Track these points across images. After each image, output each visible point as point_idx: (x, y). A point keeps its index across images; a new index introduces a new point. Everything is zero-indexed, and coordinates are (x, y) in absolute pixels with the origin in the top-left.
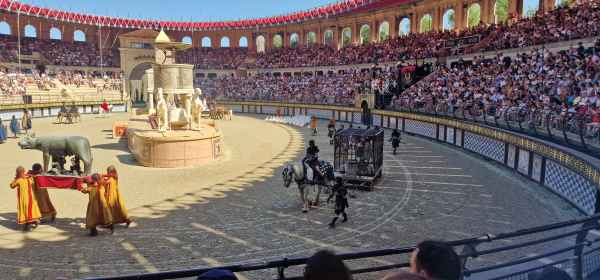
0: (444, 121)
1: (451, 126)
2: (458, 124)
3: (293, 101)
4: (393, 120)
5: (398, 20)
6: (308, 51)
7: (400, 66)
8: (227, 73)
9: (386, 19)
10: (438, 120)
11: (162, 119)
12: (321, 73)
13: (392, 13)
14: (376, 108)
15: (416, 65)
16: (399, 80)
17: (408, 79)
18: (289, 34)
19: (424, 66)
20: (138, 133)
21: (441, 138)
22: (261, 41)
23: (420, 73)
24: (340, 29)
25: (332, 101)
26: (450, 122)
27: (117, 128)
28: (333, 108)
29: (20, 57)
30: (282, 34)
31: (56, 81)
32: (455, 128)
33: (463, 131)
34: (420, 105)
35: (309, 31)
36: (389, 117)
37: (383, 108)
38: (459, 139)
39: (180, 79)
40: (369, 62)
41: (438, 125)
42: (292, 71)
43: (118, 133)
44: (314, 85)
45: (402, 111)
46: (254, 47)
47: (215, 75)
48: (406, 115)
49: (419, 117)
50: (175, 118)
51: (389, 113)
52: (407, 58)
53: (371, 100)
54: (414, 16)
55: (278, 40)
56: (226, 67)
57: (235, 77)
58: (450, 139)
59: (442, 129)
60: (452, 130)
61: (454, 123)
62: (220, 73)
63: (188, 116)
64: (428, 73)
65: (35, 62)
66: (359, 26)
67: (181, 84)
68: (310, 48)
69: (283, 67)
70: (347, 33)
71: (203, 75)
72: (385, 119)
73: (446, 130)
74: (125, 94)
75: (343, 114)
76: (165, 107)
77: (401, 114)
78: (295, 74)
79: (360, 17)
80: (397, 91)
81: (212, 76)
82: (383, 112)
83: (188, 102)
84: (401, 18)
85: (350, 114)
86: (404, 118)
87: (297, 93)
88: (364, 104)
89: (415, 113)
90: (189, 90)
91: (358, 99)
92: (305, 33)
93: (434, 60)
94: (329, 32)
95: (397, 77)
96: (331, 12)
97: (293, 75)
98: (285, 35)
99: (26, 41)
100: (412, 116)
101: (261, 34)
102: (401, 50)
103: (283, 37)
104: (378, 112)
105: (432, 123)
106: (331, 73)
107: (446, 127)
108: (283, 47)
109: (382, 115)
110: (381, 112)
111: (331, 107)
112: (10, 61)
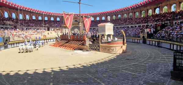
0: (173, 43)
1: (176, 44)
2: (178, 44)
4: (154, 42)
6: (124, 20)
7: (156, 24)
9: (150, 9)
10: (171, 42)
12: (128, 27)
13: (153, 7)
14: (148, 38)
15: (162, 24)
16: (156, 29)
17: (159, 28)
18: (118, 15)
19: (165, 24)
21: (172, 48)
22: (109, 18)
23: (163, 26)
24: (135, 13)
25: (132, 36)
26: (175, 43)
28: (133, 38)
32: (177, 45)
33: (180, 46)
34: (164, 37)
35: (124, 14)
38: (179, 48)
40: (145, 23)
41: (170, 44)
42: (119, 27)
48: (159, 40)
51: (152, 40)
52: (159, 21)
53: (146, 35)
54: (161, 7)
55: (114, 17)
58: (175, 48)
59: (172, 45)
60: (176, 46)
61: (177, 43)
62: (96, 28)
64: (166, 26)
65: (47, 27)
66: (141, 12)
70: (137, 14)
71: (91, 29)
72: (151, 42)
75: (136, 40)
77: (157, 40)
79: (142, 9)
80: (155, 32)
81: (94, 29)
82: (150, 40)
84: (156, 8)
85: (138, 40)
88: (143, 37)
89: (162, 40)
91: (141, 35)
92: (123, 14)
93: (168, 22)
94: (131, 14)
96: (132, 7)
98: (117, 15)
99: (45, 21)
101: (108, 16)
102: (157, 19)
103: (116, 16)
104: (148, 39)
105: (168, 43)
106: (131, 27)
107: (173, 44)
108: (116, 19)
109: (150, 41)
110: (149, 39)
111: (132, 38)
112: (41, 27)
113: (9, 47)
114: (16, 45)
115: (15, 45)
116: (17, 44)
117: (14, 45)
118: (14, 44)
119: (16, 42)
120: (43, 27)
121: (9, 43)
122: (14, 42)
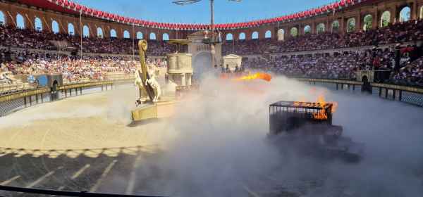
4: (390, 92)
5: (399, 9)
6: (318, 38)
7: (398, 47)
8: (255, 57)
9: (387, 9)
12: (327, 54)
13: (392, 5)
14: (375, 82)
18: (303, 27)
19: (422, 46)
22: (281, 33)
24: (346, 20)
25: (336, 76)
28: (338, 81)
30: (297, 26)
35: (318, 24)
36: (387, 89)
37: (381, 82)
40: (371, 44)
42: (304, 54)
45: (400, 84)
46: (277, 38)
47: (247, 58)
48: (403, 88)
49: (416, 90)
51: (387, 86)
52: (407, 41)
53: (371, 75)
54: (414, 6)
55: (294, 31)
56: (255, 53)
57: (261, 59)
62: (251, 57)
66: (362, 16)
68: (319, 36)
69: (298, 51)
70: (353, 22)
72: (384, 91)
77: (398, 87)
79: (364, 9)
82: (383, 85)
84: (402, 7)
86: (401, 91)
87: (307, 70)
88: (365, 78)
89: (410, 86)
91: (359, 74)
92: (316, 24)
94: (336, 22)
95: (395, 56)
96: (338, 7)
100: (409, 89)
101: (280, 28)
102: (402, 33)
103: (298, 28)
104: (377, 85)
106: (336, 54)
108: (297, 36)
109: (381, 88)
110: (380, 85)
111: (335, 81)
112: (129, 54)
114: (75, 93)
116: (76, 90)
117: (71, 92)
118: (70, 90)
119: (76, 86)
120: (132, 54)
121: (61, 88)
122: (70, 87)
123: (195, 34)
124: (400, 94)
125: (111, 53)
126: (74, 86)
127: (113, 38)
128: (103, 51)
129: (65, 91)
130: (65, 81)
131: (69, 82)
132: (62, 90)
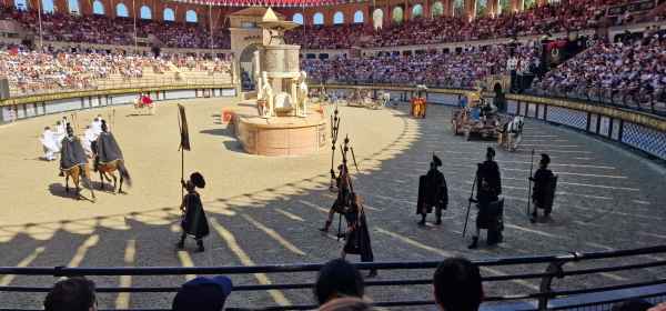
0: (598, 109)
1: (608, 116)
2: (616, 113)
3: (411, 84)
4: (532, 107)
6: (434, 24)
7: (545, 41)
8: (340, 53)
10: (590, 108)
11: (267, 105)
12: (446, 51)
14: (512, 92)
15: (567, 39)
16: (543, 59)
17: (555, 56)
18: (411, 6)
19: (577, 40)
20: (243, 119)
21: (593, 129)
22: (378, 16)
23: (571, 49)
25: (458, 84)
26: (606, 110)
27: (226, 113)
28: (460, 92)
29: (136, 39)
30: (403, 6)
31: (170, 64)
32: (612, 118)
33: (622, 121)
34: (569, 88)
35: (435, 2)
36: (528, 102)
37: (520, 93)
38: (616, 131)
39: (286, 61)
40: (508, 36)
41: (590, 114)
42: (413, 49)
43: (226, 119)
44: (437, 64)
45: (545, 96)
46: (371, 23)
47: (327, 56)
48: (549, 101)
49: (566, 104)
50: (280, 105)
51: (528, 98)
52: (557, 31)
53: (506, 81)
55: (398, 13)
56: (338, 47)
57: (348, 58)
58: (604, 131)
59: (594, 119)
60: (608, 120)
61: (610, 112)
62: (332, 54)
63: (294, 101)
64: (583, 47)
65: (151, 44)
67: (287, 68)
68: (435, 21)
69: (403, 44)
71: (314, 56)
72: (523, 105)
73: (599, 120)
74: (235, 77)
76: (269, 93)
77: (543, 100)
78: (417, 52)
80: (539, 72)
81: (323, 56)
82: (521, 97)
83: (294, 86)
86: (546, 105)
87: (417, 74)
88: (498, 87)
89: (561, 98)
90: (295, 73)
91: (491, 81)
92: (430, 3)
93: (592, 33)
95: (541, 54)
97: (414, 54)
98: (406, 7)
99: (142, 23)
100: (557, 102)
101: (378, 7)
102: (549, 20)
103: (404, 9)
104: (514, 96)
105: (582, 110)
106: (459, 50)
107: (600, 115)
108: (403, 21)
109: (519, 101)
110: (517, 97)
111: (456, 91)
112: (128, 44)
113: (5, 119)
114: (33, 109)
115: (31, 110)
116: (35, 106)
117: (25, 109)
118: (24, 106)
119: (35, 99)
120: (133, 44)
121: (7, 103)
122: (24, 101)
123: (241, 12)
124: (546, 109)
125: (95, 41)
126: (30, 99)
127: (97, 17)
128: (79, 39)
129: (16, 107)
130: (14, 91)
131: (20, 93)
132: (9, 107)
